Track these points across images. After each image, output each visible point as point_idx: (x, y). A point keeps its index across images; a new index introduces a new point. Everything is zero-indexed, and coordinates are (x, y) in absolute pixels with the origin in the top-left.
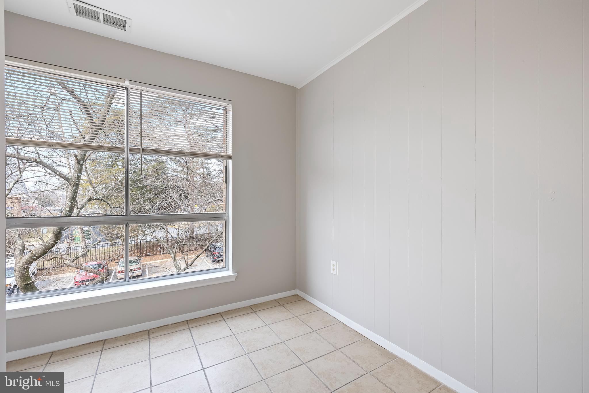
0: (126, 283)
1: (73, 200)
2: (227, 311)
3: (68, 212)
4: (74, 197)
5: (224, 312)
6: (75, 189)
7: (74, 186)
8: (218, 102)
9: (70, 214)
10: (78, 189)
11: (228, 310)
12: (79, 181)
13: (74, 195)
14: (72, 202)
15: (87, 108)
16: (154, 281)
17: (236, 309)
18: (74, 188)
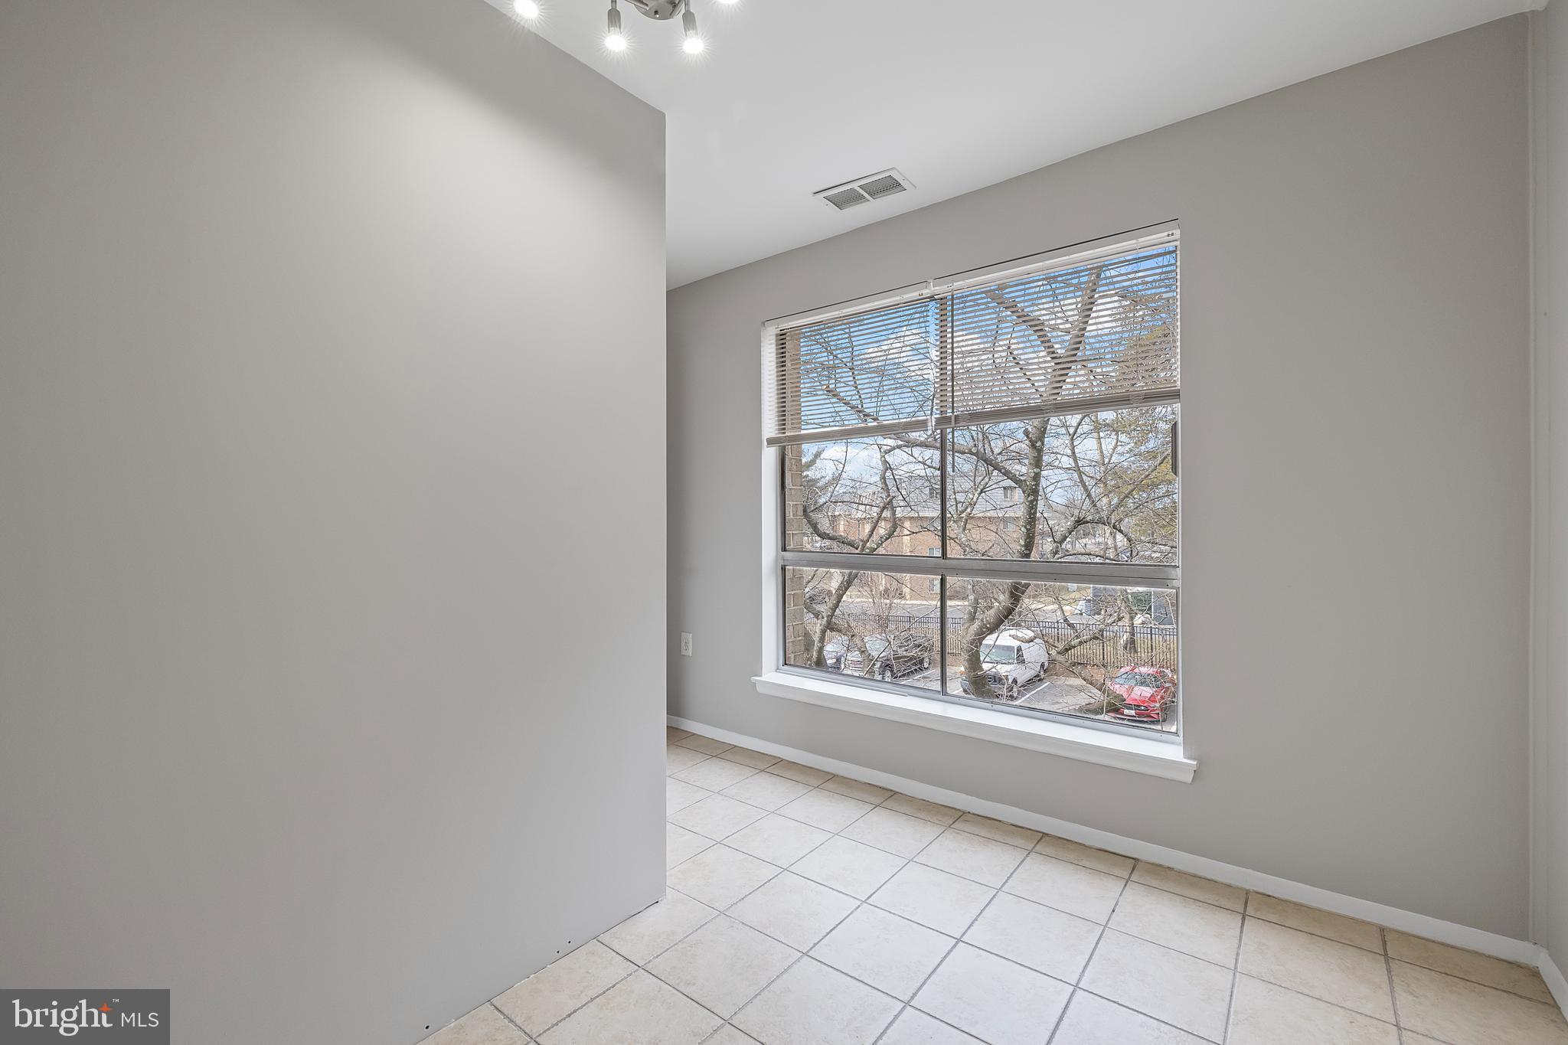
0: (940, 696)
1: (1029, 523)
2: (1160, 866)
3: (1023, 549)
4: (1030, 518)
5: (1153, 864)
6: (1031, 502)
7: (1029, 495)
8: (1134, 241)
9: (1028, 552)
10: (1037, 500)
11: (1167, 864)
12: (1037, 485)
13: (1030, 514)
14: (1028, 527)
15: (1041, 330)
16: (990, 710)
17: (1195, 876)
18: (1029, 499)
